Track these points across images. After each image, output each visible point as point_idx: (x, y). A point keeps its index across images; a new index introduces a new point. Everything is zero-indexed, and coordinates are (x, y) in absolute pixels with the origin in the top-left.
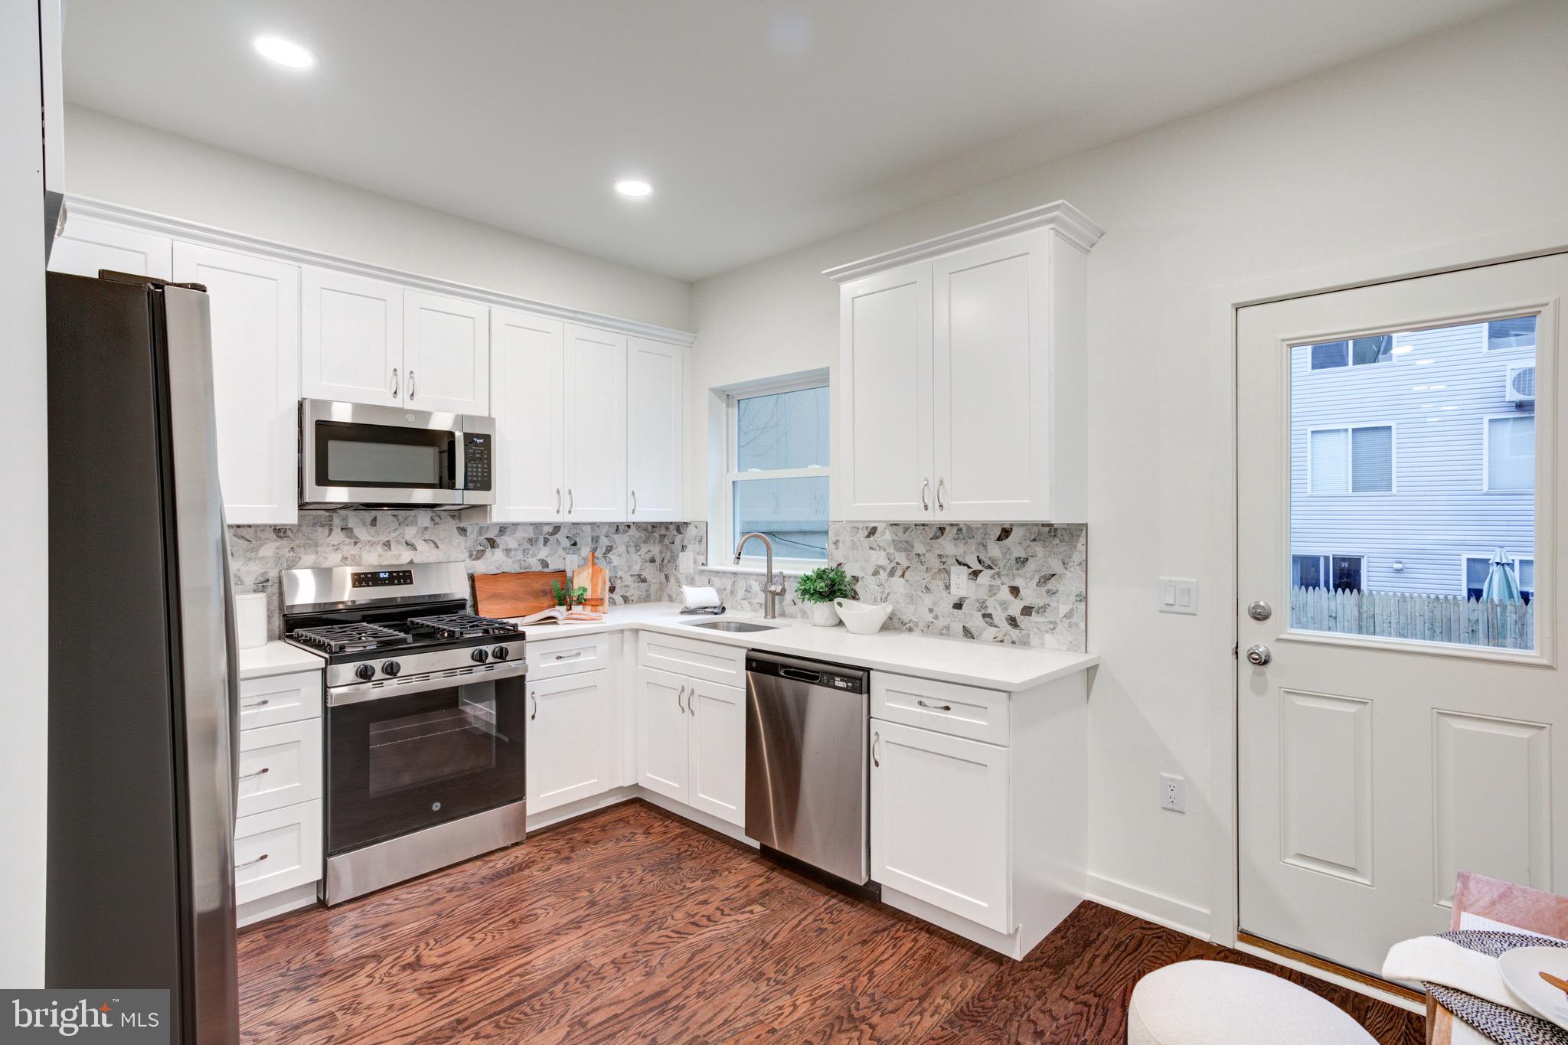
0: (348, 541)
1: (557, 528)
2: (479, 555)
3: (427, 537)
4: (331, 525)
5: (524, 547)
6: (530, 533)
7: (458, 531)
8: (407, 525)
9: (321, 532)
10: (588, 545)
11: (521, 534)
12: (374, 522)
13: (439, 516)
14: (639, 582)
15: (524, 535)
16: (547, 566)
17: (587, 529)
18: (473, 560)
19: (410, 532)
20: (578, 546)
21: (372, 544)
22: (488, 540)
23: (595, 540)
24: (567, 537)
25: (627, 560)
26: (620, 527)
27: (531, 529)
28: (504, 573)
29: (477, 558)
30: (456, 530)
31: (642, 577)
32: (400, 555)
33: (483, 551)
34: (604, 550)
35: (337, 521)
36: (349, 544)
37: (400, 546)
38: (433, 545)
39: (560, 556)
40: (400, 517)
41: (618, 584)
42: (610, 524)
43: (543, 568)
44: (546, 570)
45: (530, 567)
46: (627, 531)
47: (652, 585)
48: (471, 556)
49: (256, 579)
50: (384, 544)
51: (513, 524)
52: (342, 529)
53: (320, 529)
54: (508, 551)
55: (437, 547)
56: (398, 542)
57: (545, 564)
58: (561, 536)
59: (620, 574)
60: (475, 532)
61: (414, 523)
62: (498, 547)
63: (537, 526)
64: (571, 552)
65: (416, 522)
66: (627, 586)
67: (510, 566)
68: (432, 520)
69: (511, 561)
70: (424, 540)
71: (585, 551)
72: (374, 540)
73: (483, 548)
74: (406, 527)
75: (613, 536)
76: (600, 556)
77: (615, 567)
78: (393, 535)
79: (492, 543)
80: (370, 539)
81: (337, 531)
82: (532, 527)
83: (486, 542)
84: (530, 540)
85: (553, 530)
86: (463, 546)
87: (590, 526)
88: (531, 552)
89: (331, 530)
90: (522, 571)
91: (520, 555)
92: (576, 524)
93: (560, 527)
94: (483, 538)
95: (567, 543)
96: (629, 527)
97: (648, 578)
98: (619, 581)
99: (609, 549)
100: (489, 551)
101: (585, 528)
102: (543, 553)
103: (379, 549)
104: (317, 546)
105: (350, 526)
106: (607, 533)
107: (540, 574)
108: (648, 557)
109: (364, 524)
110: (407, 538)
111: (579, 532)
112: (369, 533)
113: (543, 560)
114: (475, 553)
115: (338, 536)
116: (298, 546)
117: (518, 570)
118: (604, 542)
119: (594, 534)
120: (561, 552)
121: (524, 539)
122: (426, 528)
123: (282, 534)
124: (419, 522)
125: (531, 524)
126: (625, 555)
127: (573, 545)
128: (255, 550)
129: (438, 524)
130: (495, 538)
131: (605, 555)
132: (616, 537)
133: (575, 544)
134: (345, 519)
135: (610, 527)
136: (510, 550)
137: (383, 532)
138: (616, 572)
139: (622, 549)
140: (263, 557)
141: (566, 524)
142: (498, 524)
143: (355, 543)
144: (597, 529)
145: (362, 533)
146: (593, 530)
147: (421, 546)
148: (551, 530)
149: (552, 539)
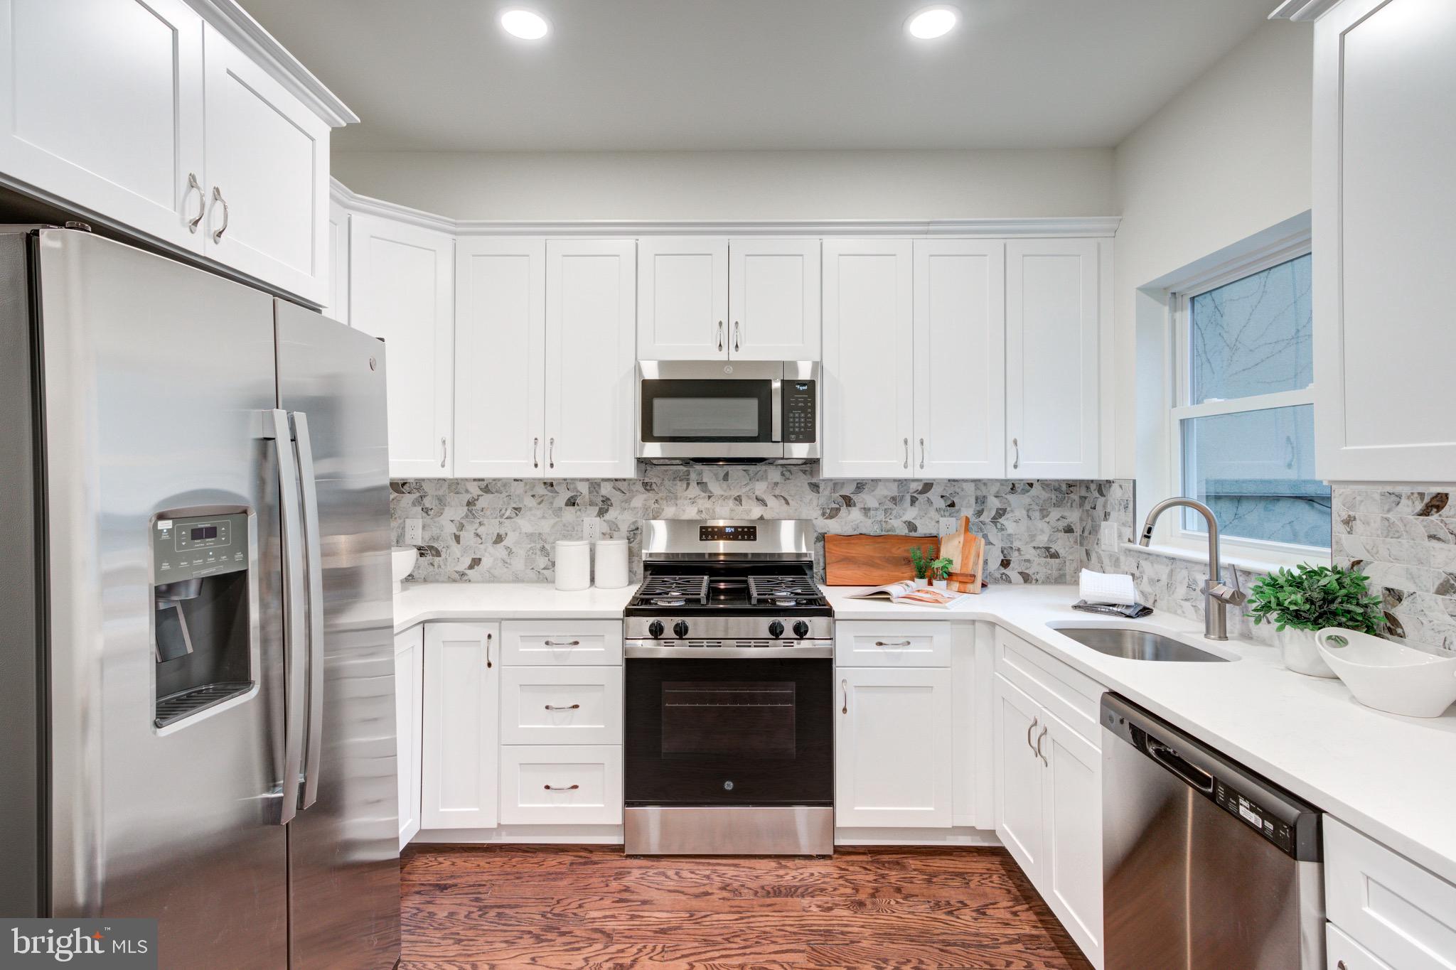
0: (703, 494)
1: (928, 486)
2: (833, 514)
3: (777, 492)
4: (688, 479)
5: (886, 507)
6: (893, 490)
7: (810, 486)
8: (758, 480)
9: (681, 486)
10: (970, 507)
11: (882, 491)
12: (726, 477)
13: (790, 471)
14: (1046, 557)
15: (886, 492)
16: (916, 531)
17: (970, 488)
18: (826, 518)
19: (760, 488)
20: (957, 508)
21: (725, 498)
22: (844, 497)
23: (981, 500)
24: (942, 497)
25: (1028, 528)
26: (1016, 485)
27: (894, 487)
28: (861, 534)
29: (831, 517)
30: (807, 486)
31: (1052, 551)
32: (750, 511)
33: (838, 510)
34: (993, 513)
35: (693, 476)
36: (704, 498)
37: (750, 501)
38: (783, 501)
39: (931, 519)
40: (751, 472)
41: (1014, 557)
42: (1003, 482)
43: (910, 531)
44: (913, 534)
45: (893, 529)
46: (1028, 491)
47: (1067, 564)
48: (823, 514)
49: (629, 527)
50: (735, 499)
51: (872, 480)
52: (698, 483)
53: (679, 483)
54: (866, 510)
55: (787, 503)
56: (748, 497)
57: (912, 526)
58: (933, 495)
59: (1016, 544)
60: (829, 489)
61: (764, 478)
62: (855, 505)
63: (902, 483)
64: (947, 514)
65: (767, 478)
66: (1028, 561)
67: (869, 527)
68: (783, 474)
69: (870, 521)
70: (775, 496)
71: (968, 512)
72: (726, 494)
73: (838, 506)
74: (757, 483)
75: (1006, 496)
76: (988, 520)
77: (1009, 535)
78: (744, 490)
79: (848, 501)
80: (723, 493)
81: (693, 484)
82: (896, 484)
83: (841, 500)
84: (894, 499)
85: (923, 488)
86: (815, 503)
87: (973, 484)
88: (894, 512)
89: (688, 484)
90: (883, 533)
91: (881, 516)
92: (954, 481)
93: (932, 484)
94: (837, 495)
95: (942, 504)
96: (1031, 485)
97: (1062, 552)
98: (1016, 553)
99: (1001, 513)
100: (844, 509)
101: (964, 485)
102: (911, 514)
103: (731, 503)
104: (676, 498)
105: (704, 481)
106: (998, 492)
107: (906, 539)
108: (1062, 524)
109: (717, 479)
110: (758, 493)
111: (958, 490)
112: (721, 488)
113: (910, 522)
114: (828, 511)
115: (694, 490)
116: (662, 499)
117: (879, 532)
118: (993, 503)
119: (979, 493)
120: (933, 513)
121: (886, 497)
122: (776, 484)
123: (648, 488)
124: (769, 477)
125: (895, 480)
126: (1025, 521)
127: (949, 506)
128: (628, 501)
129: (789, 479)
130: (851, 496)
131: (995, 520)
132: (1011, 497)
133: (952, 505)
134: (700, 474)
135: (1002, 485)
136: (869, 509)
137: (734, 487)
138: (1012, 543)
139: (1020, 513)
140: (635, 508)
141: (940, 481)
142: (854, 480)
143: (709, 497)
144: (983, 488)
145: (716, 488)
146: (977, 488)
147: (772, 502)
148: (920, 488)
149: (922, 498)
